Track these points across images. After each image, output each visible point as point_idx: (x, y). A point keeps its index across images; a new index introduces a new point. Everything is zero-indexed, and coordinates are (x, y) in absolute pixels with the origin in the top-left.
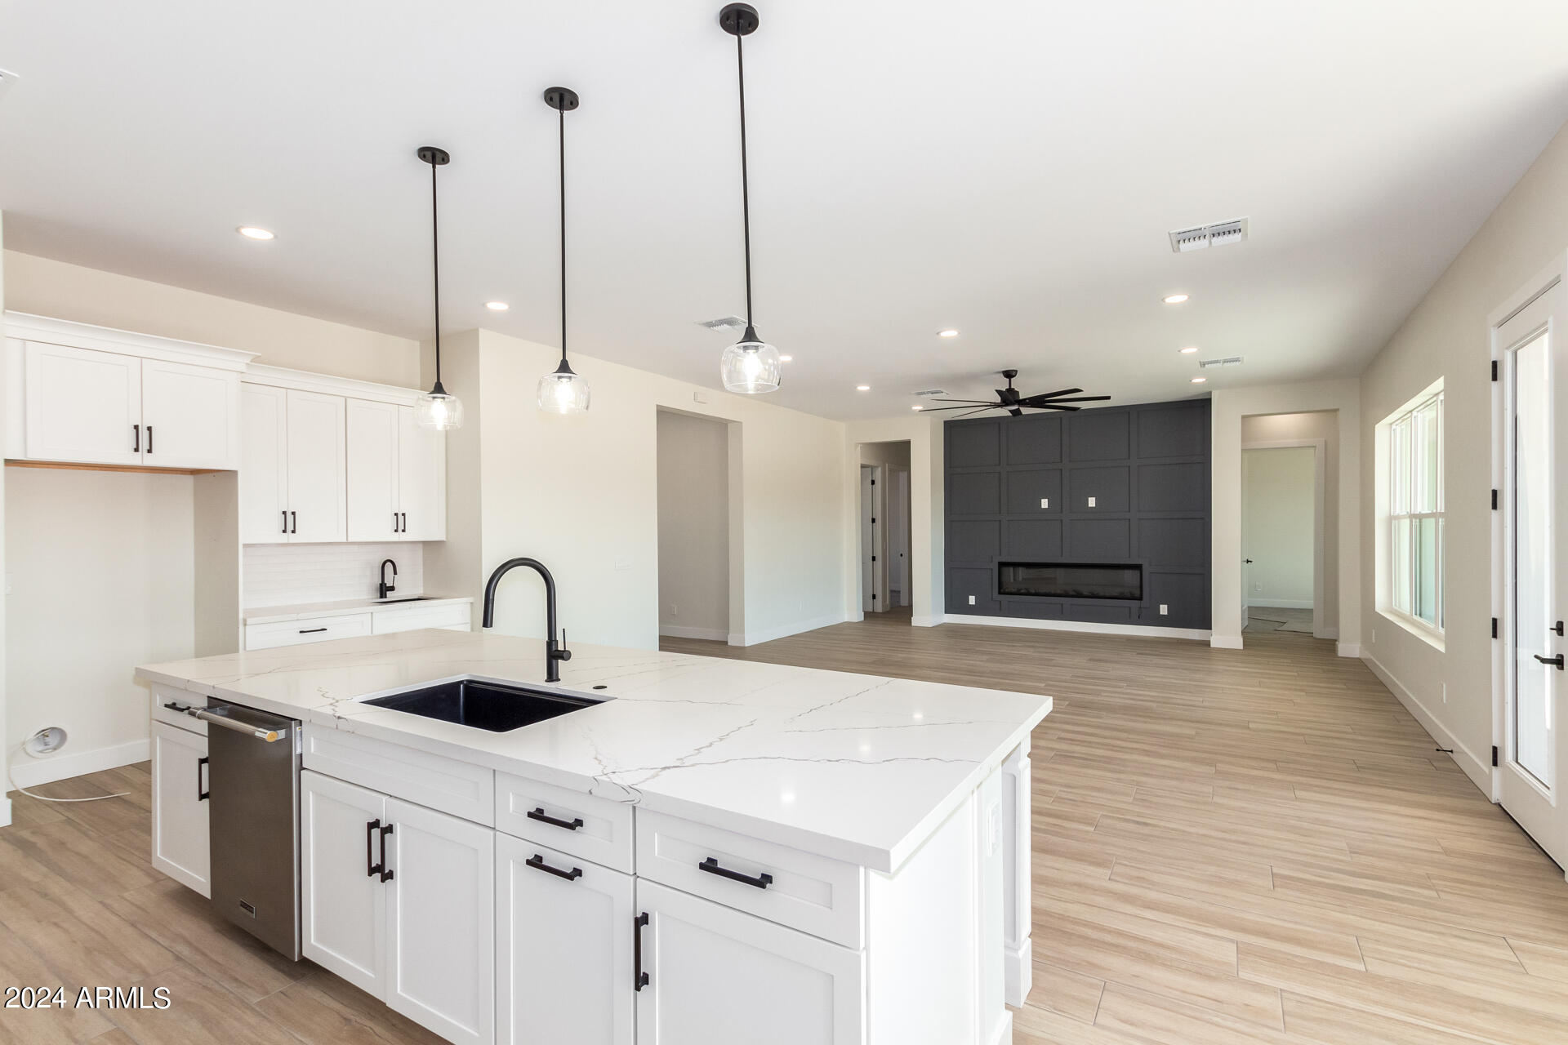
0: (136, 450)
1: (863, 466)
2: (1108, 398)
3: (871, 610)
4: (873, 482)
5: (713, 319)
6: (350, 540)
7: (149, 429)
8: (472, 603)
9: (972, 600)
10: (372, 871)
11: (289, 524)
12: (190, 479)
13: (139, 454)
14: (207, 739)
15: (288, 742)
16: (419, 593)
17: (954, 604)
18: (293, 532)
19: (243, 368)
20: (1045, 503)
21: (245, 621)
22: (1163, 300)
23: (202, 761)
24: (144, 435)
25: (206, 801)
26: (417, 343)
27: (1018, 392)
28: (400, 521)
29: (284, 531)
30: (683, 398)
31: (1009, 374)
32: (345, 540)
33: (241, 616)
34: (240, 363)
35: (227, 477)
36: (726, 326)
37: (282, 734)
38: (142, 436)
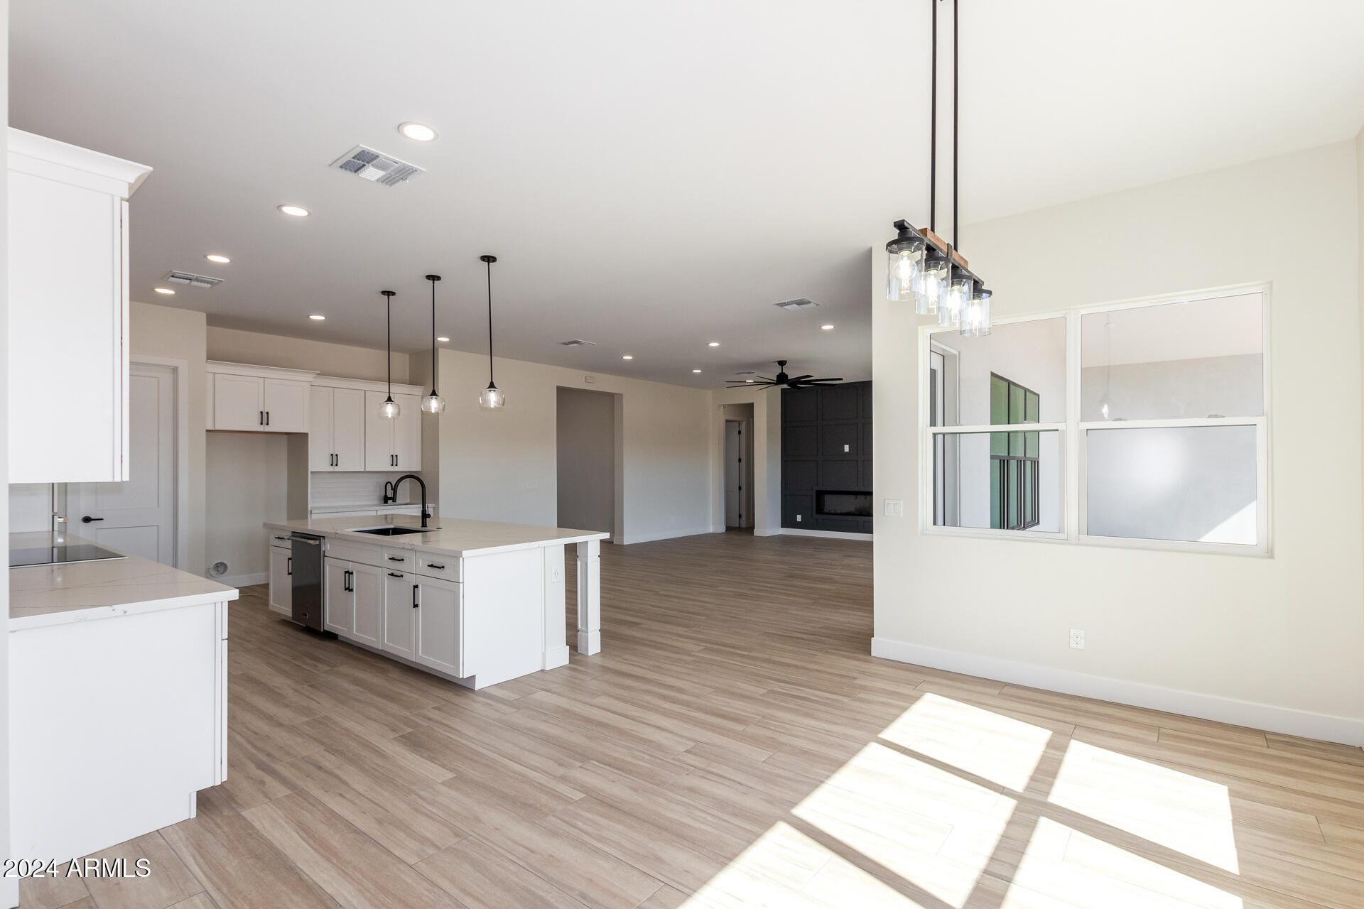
0: (262, 424)
1: (727, 421)
2: (841, 379)
3: (738, 525)
4: (740, 432)
5: (567, 341)
6: (367, 470)
7: (267, 413)
8: (434, 508)
9: (799, 518)
10: (346, 589)
11: (334, 459)
12: (286, 436)
13: (262, 426)
14: (291, 551)
15: (319, 546)
16: (408, 501)
17: (787, 521)
18: (337, 465)
19: (311, 379)
20: (847, 448)
21: (311, 511)
22: (820, 327)
23: (289, 559)
24: (265, 416)
25: (290, 576)
26: (408, 356)
27: (787, 376)
28: (394, 459)
29: (332, 465)
30: (576, 380)
31: (782, 363)
32: (363, 470)
33: (309, 509)
34: (309, 377)
35: (304, 437)
36: (575, 345)
37: (317, 542)
38: (264, 417)
